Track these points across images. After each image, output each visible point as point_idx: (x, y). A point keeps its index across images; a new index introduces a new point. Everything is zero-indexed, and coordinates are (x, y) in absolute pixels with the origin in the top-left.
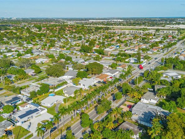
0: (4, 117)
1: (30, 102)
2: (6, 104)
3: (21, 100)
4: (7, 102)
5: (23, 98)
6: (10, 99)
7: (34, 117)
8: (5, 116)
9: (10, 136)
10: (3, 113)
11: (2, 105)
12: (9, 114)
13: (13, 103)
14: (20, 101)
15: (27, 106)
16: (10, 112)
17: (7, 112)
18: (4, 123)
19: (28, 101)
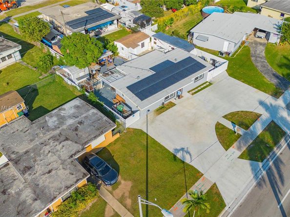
0: (69, 82)
1: (149, 30)
2: (68, 32)
3: (115, 22)
4: (73, 24)
5: (123, 14)
6: (80, 16)
7: (185, 94)
8: (72, 77)
9: (110, 188)
10: (61, 64)
11: (56, 32)
12: (86, 71)
13: (93, 29)
14: (112, 23)
15: (143, 45)
16: (88, 64)
17: (77, 63)
18: (74, 116)
19: (143, 26)
